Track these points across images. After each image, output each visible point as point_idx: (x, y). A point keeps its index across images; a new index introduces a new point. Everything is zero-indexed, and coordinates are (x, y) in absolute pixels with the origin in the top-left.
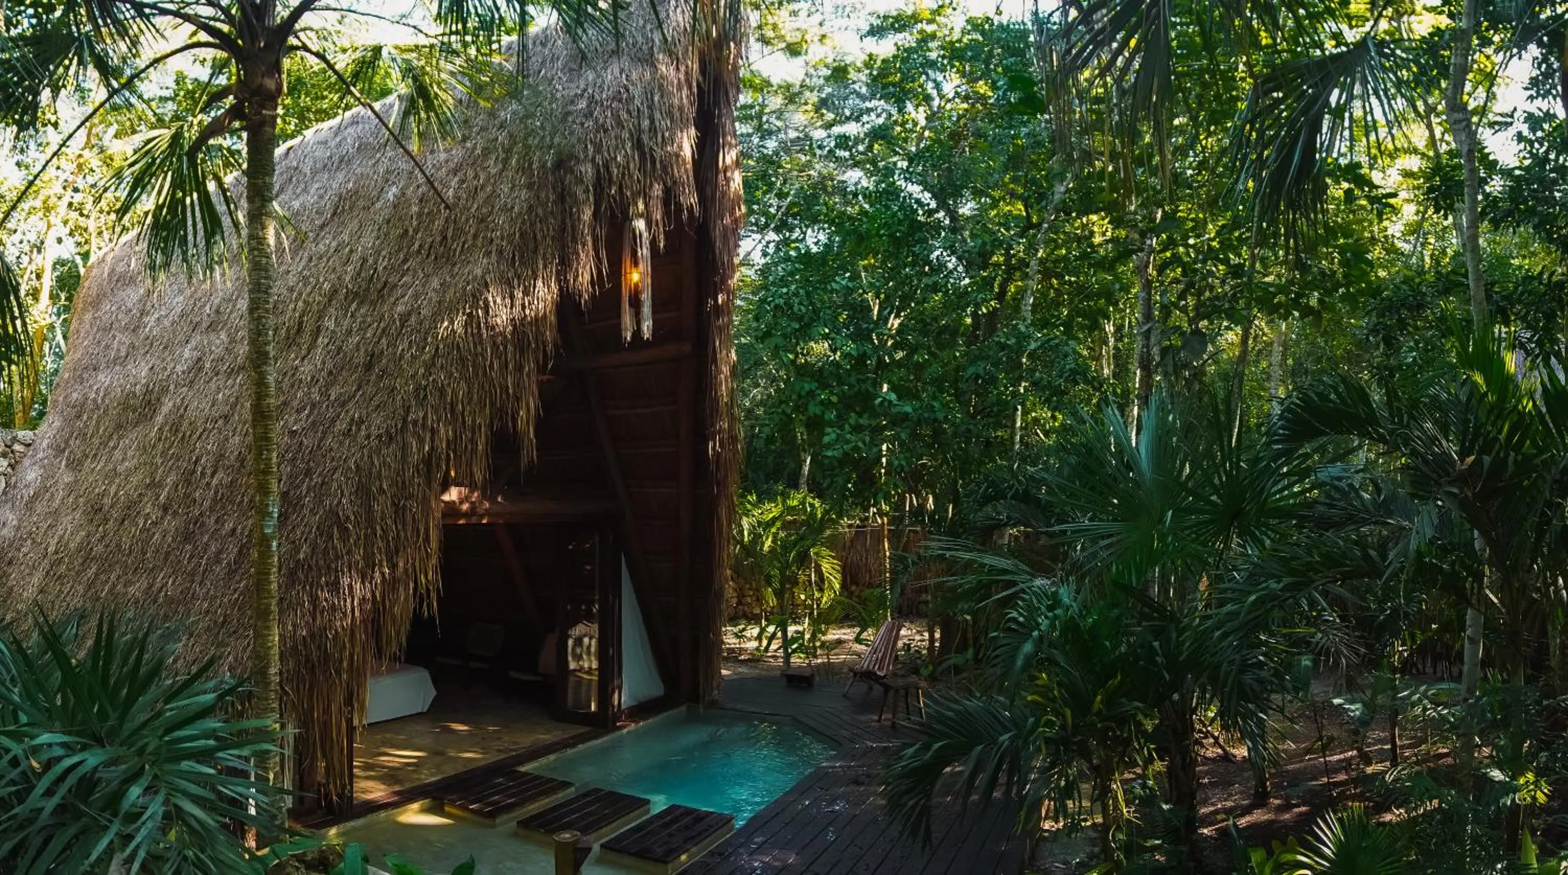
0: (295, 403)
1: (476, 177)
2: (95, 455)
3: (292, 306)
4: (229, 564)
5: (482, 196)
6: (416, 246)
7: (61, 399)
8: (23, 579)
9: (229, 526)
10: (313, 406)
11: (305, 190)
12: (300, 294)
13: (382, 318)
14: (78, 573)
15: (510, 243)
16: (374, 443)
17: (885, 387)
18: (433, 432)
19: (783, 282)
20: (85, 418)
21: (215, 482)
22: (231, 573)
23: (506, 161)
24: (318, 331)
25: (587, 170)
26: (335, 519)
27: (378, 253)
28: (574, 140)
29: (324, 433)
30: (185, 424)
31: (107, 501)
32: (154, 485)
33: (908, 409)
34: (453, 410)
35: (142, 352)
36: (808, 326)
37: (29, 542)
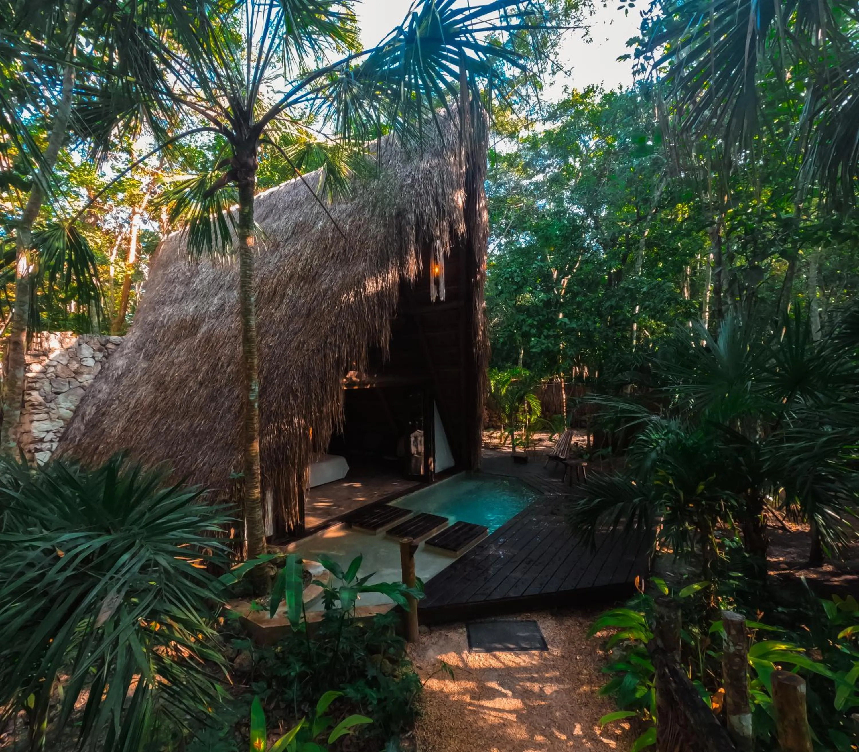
0: (272, 332)
1: (360, 219)
2: (161, 353)
3: (271, 281)
4: (235, 413)
5: (362, 230)
6: (331, 254)
7: (141, 319)
8: (112, 423)
9: (236, 393)
10: (281, 334)
11: (279, 218)
12: (275, 275)
13: (315, 291)
14: (148, 420)
15: (376, 255)
16: (310, 353)
17: (561, 316)
18: (340, 348)
19: (508, 265)
20: (156, 331)
21: (229, 370)
22: (236, 417)
23: (373, 211)
24: (283, 296)
25: (412, 217)
26: (291, 391)
27: (313, 256)
28: (405, 201)
29: (286, 348)
30: (214, 339)
31: (168, 379)
32: (196, 371)
33: (574, 326)
34: (349, 337)
35: (191, 297)
36: (521, 287)
37: (117, 402)
